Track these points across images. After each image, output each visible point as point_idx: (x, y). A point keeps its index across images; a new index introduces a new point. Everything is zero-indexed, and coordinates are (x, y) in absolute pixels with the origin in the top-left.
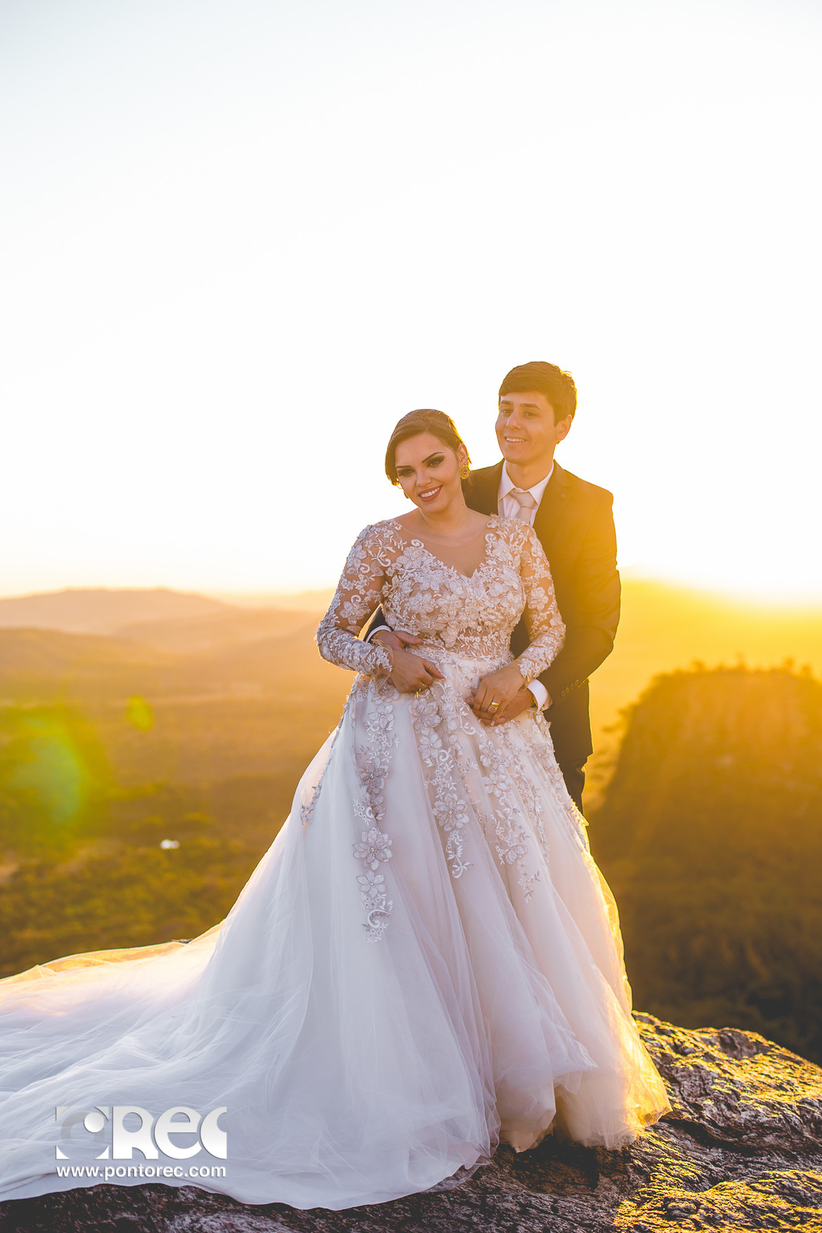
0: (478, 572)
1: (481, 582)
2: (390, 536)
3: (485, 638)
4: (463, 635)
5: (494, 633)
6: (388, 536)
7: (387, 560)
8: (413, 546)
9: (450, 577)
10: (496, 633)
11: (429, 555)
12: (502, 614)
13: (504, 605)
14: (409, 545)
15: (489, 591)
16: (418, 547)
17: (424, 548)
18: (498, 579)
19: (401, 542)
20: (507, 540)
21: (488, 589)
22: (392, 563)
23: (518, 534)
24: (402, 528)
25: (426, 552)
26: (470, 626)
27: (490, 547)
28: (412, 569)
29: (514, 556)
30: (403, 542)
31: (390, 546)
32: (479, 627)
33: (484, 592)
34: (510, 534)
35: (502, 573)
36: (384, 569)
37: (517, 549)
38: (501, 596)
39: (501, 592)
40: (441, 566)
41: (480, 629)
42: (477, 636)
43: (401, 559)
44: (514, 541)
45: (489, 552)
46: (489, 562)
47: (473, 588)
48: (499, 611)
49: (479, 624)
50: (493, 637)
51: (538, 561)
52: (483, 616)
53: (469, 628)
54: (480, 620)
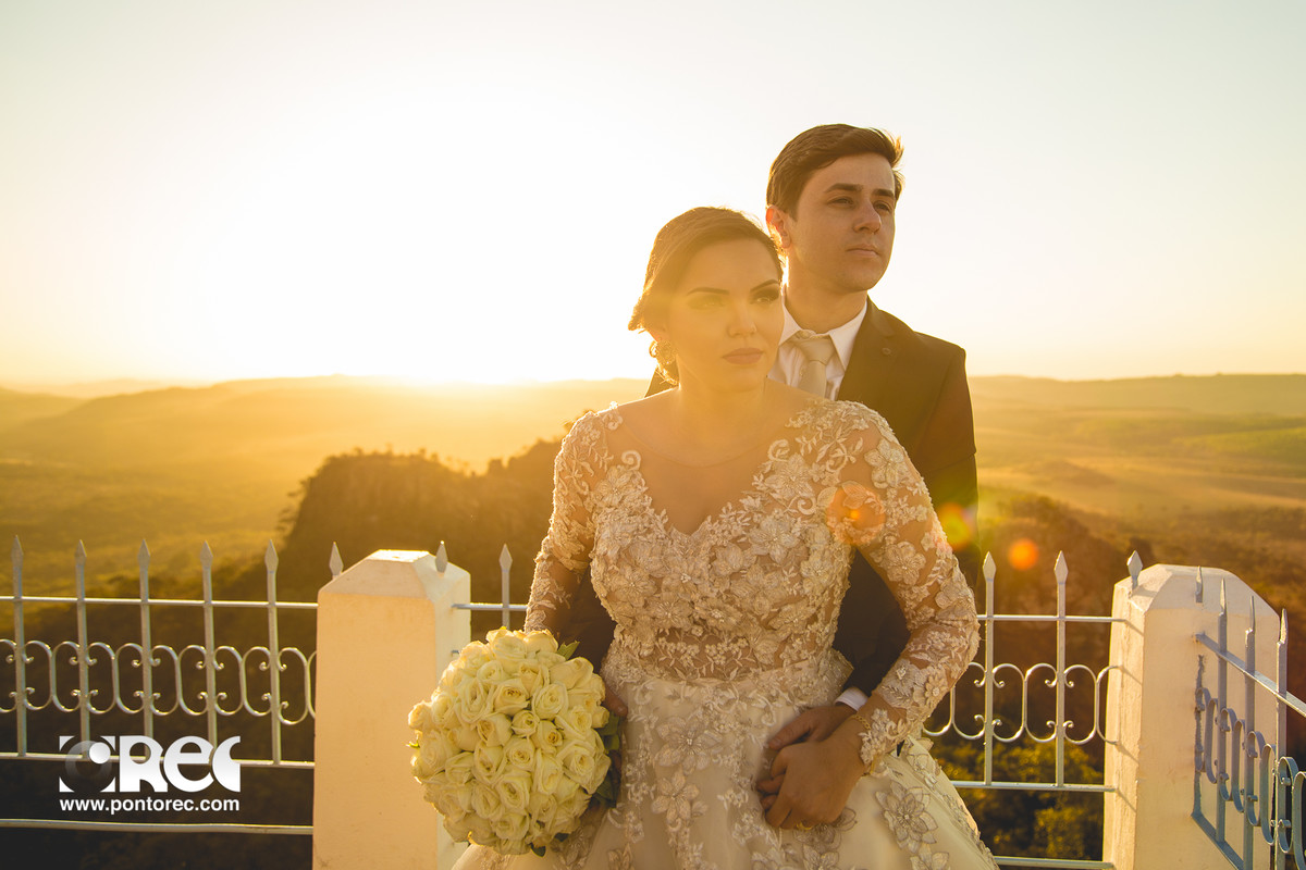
0: (713, 522)
1: (706, 544)
2: (593, 441)
3: (710, 649)
4: (664, 639)
5: (735, 641)
6: (587, 443)
7: (584, 484)
8: (622, 464)
9: (649, 531)
10: (742, 643)
11: (640, 483)
12: (740, 609)
13: (738, 592)
14: (617, 462)
15: (715, 563)
16: (630, 466)
17: (639, 470)
18: (743, 539)
19: (606, 455)
20: (810, 459)
21: (712, 559)
22: (590, 490)
23: (838, 446)
24: (620, 426)
25: (639, 475)
26: (678, 626)
27: (768, 469)
28: (610, 507)
29: (818, 486)
30: (609, 456)
31: (586, 461)
32: (696, 627)
33: (703, 565)
34: (820, 444)
35: (758, 527)
36: (583, 498)
37: (827, 476)
38: (735, 575)
39: (737, 566)
40: (645, 508)
41: (698, 631)
42: (696, 643)
43: (603, 488)
44: (826, 457)
45: (757, 481)
46: (748, 502)
47: (685, 556)
48: (732, 603)
49: (695, 623)
50: (735, 648)
51: (892, 494)
52: (700, 611)
53: (672, 629)
54: (697, 617)
